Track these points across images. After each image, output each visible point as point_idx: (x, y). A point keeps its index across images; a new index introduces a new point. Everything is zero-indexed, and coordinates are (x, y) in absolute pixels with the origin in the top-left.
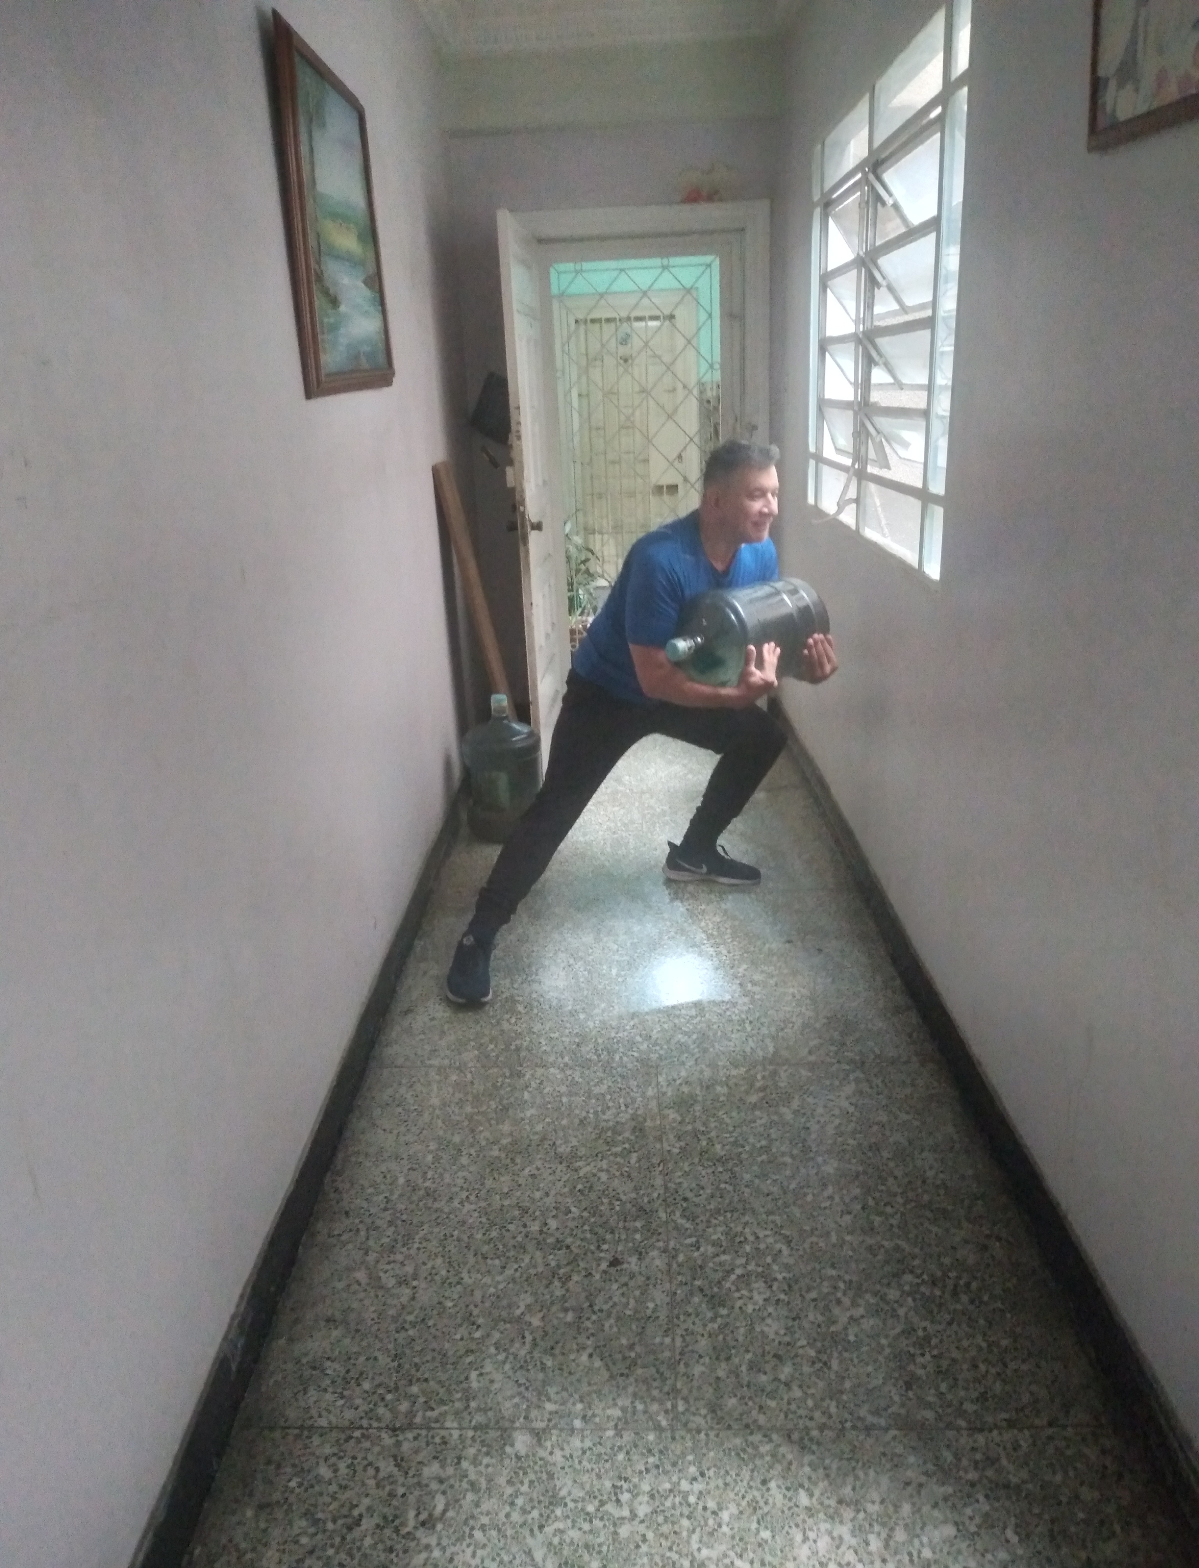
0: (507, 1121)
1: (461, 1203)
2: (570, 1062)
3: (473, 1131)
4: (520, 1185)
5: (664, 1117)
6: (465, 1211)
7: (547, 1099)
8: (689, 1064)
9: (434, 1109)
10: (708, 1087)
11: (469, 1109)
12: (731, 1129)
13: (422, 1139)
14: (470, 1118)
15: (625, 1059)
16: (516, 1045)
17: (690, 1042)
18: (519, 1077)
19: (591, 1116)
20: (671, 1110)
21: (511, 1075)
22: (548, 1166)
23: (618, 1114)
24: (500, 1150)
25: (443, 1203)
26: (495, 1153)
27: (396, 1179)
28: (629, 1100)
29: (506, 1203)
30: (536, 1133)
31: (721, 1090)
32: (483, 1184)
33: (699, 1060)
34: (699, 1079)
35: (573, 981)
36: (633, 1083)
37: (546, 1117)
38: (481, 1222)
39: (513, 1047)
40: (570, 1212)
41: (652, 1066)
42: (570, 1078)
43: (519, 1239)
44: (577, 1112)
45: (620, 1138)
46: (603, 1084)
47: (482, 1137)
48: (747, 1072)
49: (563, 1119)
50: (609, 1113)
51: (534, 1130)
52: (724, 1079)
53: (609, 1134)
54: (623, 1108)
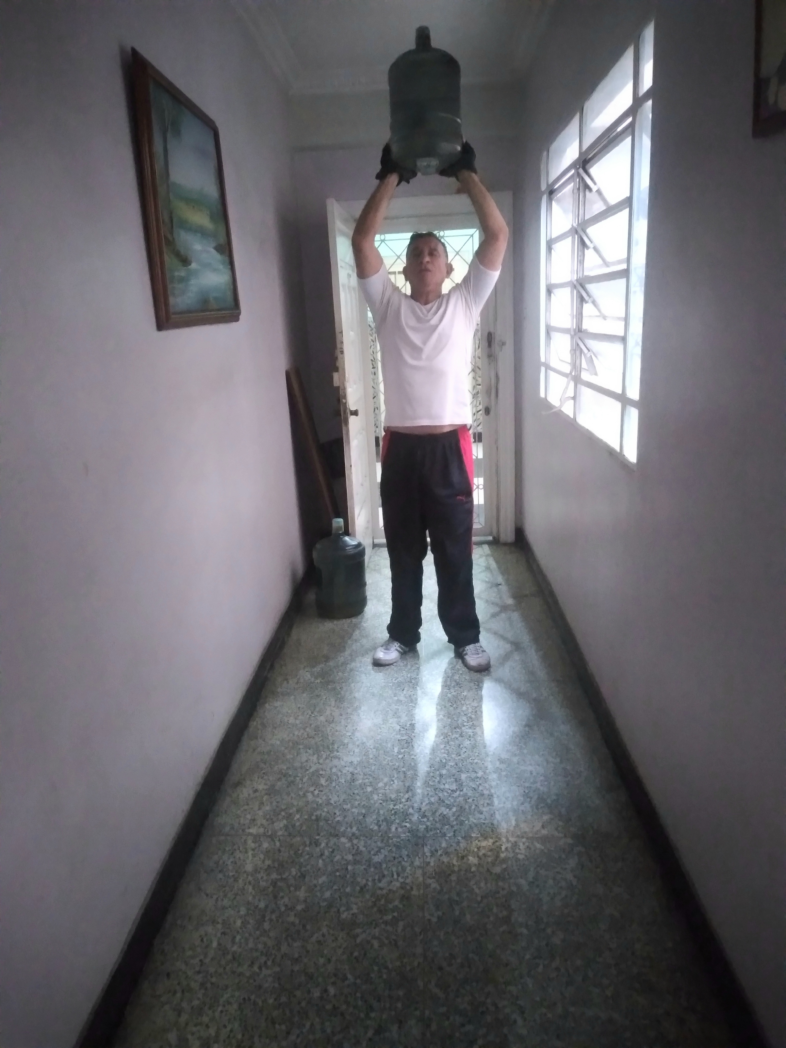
0: (303, 888)
1: (260, 968)
2: (357, 832)
3: (275, 897)
4: (308, 952)
5: (427, 886)
6: (262, 976)
7: (337, 867)
8: (449, 835)
9: (248, 875)
10: (463, 858)
11: (274, 876)
12: (479, 899)
13: (235, 903)
14: (274, 883)
15: (400, 830)
16: (316, 816)
17: (450, 815)
18: (317, 846)
19: (370, 884)
20: (433, 880)
21: (310, 843)
22: (331, 932)
23: (391, 882)
24: (295, 915)
25: (245, 967)
26: (291, 919)
27: (211, 942)
28: (400, 868)
29: (296, 968)
30: (325, 900)
31: (472, 860)
32: (279, 949)
33: (457, 832)
34: (455, 850)
35: (364, 757)
36: (405, 853)
37: (334, 884)
38: (274, 987)
39: (314, 818)
40: (345, 978)
41: (420, 837)
42: (356, 847)
43: (303, 1004)
44: (359, 879)
45: (391, 906)
46: (380, 852)
47: (282, 902)
48: (494, 843)
49: (347, 887)
50: (385, 881)
51: (323, 897)
52: (476, 850)
53: (383, 902)
54: (395, 876)
